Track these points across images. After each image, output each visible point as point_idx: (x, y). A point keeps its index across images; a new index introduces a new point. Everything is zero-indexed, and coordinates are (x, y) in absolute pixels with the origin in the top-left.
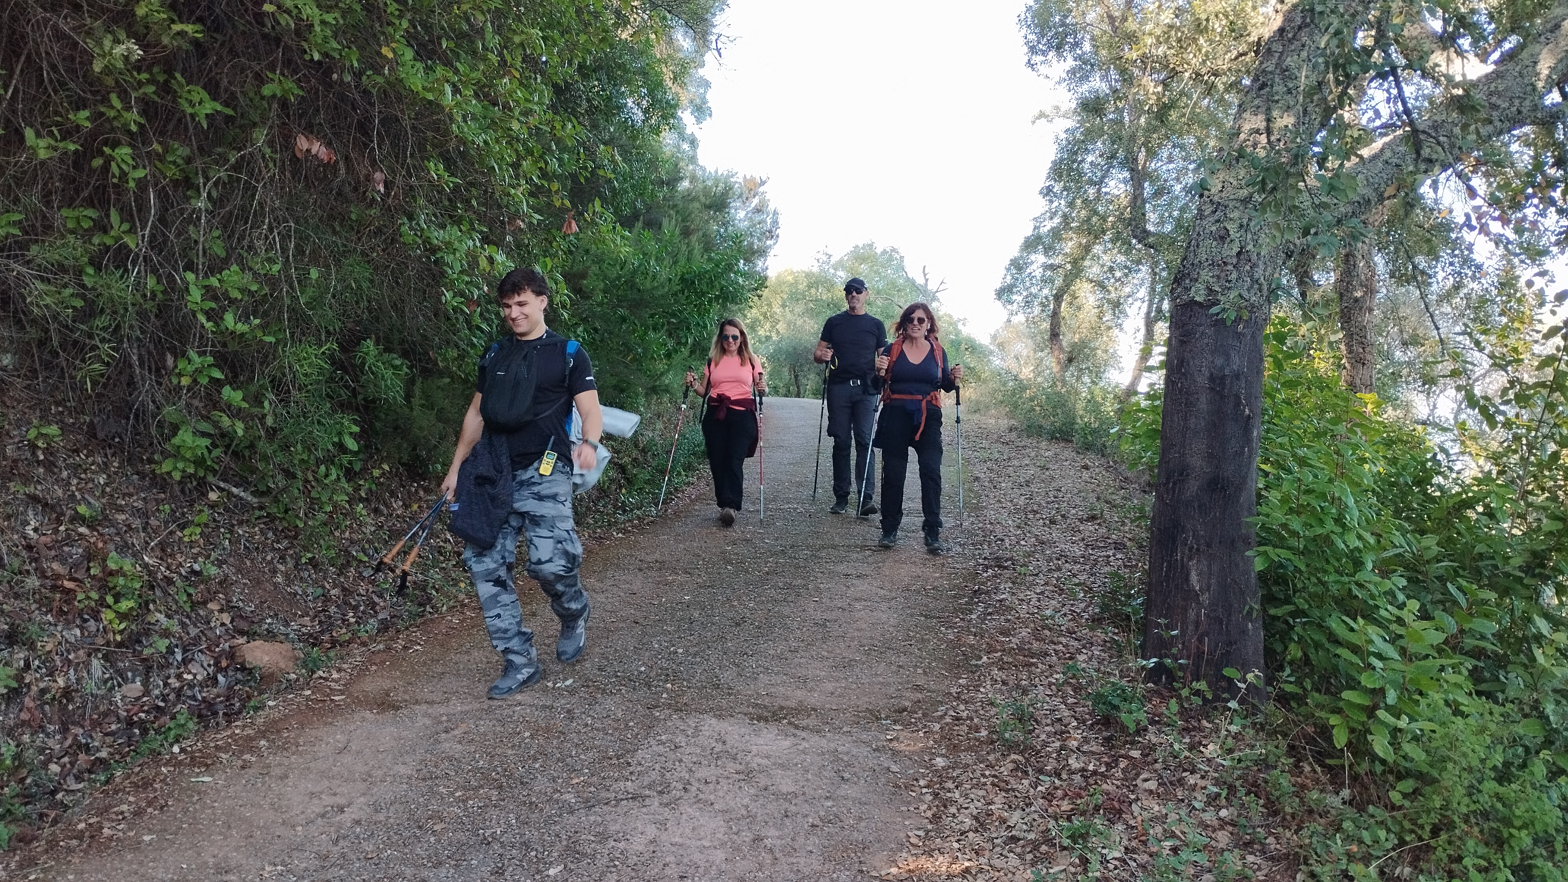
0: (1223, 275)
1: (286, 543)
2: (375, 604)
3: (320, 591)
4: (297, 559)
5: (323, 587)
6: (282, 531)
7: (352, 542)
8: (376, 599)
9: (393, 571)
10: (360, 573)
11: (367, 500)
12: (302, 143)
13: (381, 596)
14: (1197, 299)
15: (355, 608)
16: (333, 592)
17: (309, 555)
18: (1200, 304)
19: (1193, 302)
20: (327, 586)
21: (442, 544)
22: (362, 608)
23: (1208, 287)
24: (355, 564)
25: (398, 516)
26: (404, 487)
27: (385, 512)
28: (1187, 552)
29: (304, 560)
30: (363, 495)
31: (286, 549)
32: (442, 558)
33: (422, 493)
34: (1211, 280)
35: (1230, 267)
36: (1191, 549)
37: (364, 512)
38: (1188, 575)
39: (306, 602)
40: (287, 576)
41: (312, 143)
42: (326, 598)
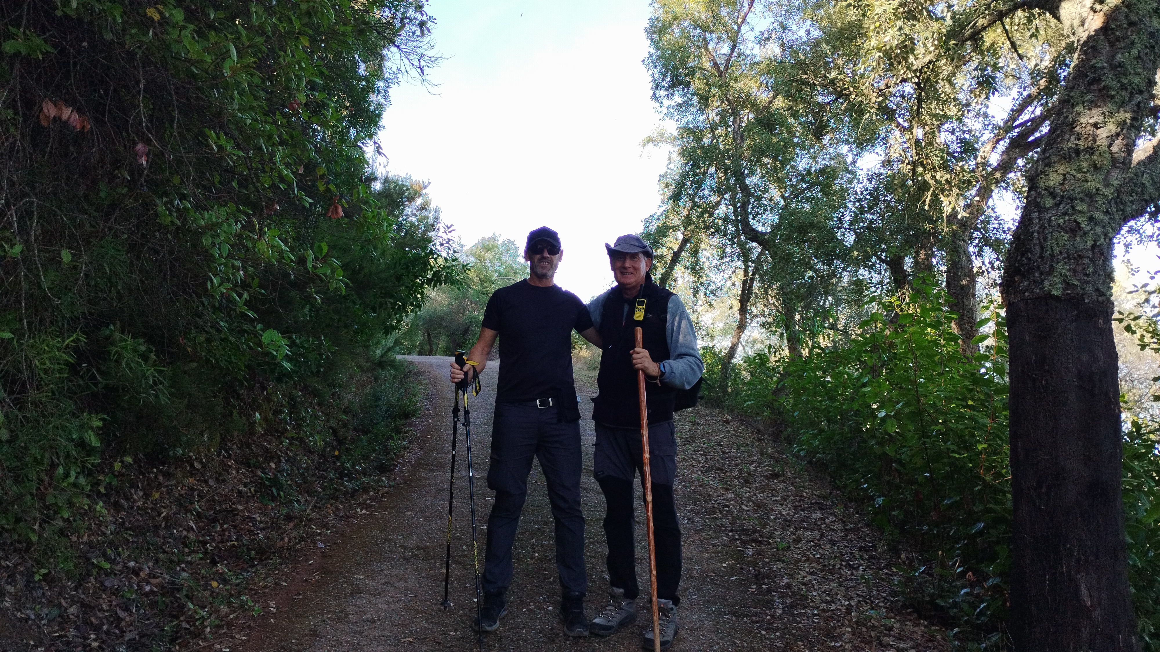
0: (1079, 268)
1: (15, 559)
2: (120, 620)
3: (56, 612)
4: (29, 576)
5: (60, 606)
6: (12, 544)
7: (91, 545)
8: (121, 614)
9: (137, 575)
10: (102, 584)
11: (107, 495)
12: (50, 110)
13: (127, 609)
14: (1054, 292)
15: (97, 628)
16: (71, 610)
17: (44, 571)
18: (1056, 298)
19: (1049, 296)
20: (64, 604)
21: (185, 533)
22: (105, 627)
23: (1065, 281)
24: (95, 572)
25: (139, 508)
26: (143, 474)
27: (126, 505)
28: (1074, 564)
29: (37, 578)
30: (103, 491)
31: (16, 566)
32: (187, 550)
33: (161, 478)
34: (1068, 273)
35: (1086, 261)
36: (1078, 561)
37: (104, 511)
38: (1077, 590)
39: (39, 627)
40: (16, 598)
41: (60, 110)
42: (63, 620)
